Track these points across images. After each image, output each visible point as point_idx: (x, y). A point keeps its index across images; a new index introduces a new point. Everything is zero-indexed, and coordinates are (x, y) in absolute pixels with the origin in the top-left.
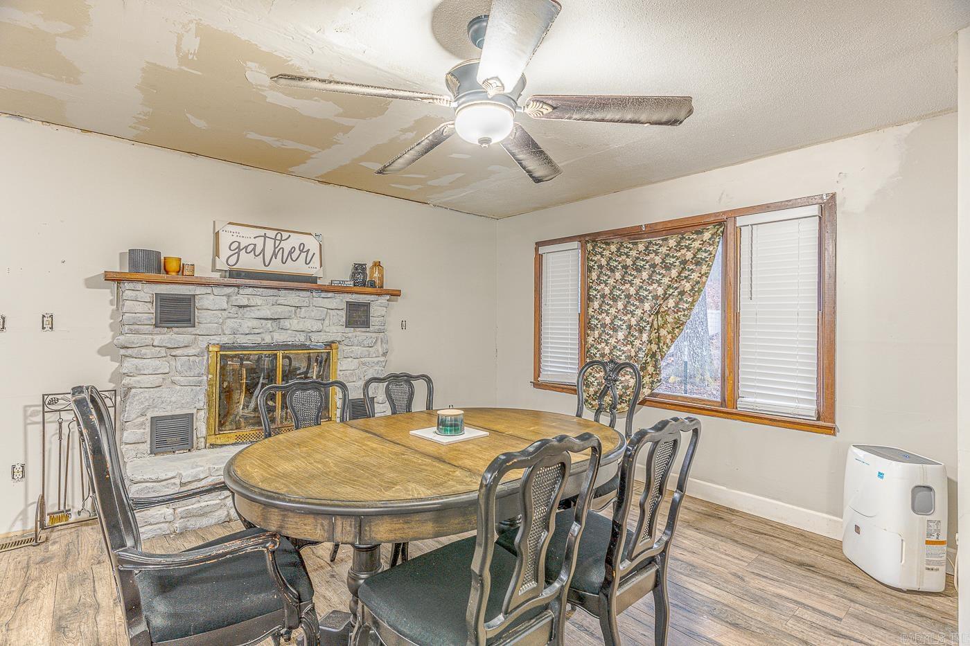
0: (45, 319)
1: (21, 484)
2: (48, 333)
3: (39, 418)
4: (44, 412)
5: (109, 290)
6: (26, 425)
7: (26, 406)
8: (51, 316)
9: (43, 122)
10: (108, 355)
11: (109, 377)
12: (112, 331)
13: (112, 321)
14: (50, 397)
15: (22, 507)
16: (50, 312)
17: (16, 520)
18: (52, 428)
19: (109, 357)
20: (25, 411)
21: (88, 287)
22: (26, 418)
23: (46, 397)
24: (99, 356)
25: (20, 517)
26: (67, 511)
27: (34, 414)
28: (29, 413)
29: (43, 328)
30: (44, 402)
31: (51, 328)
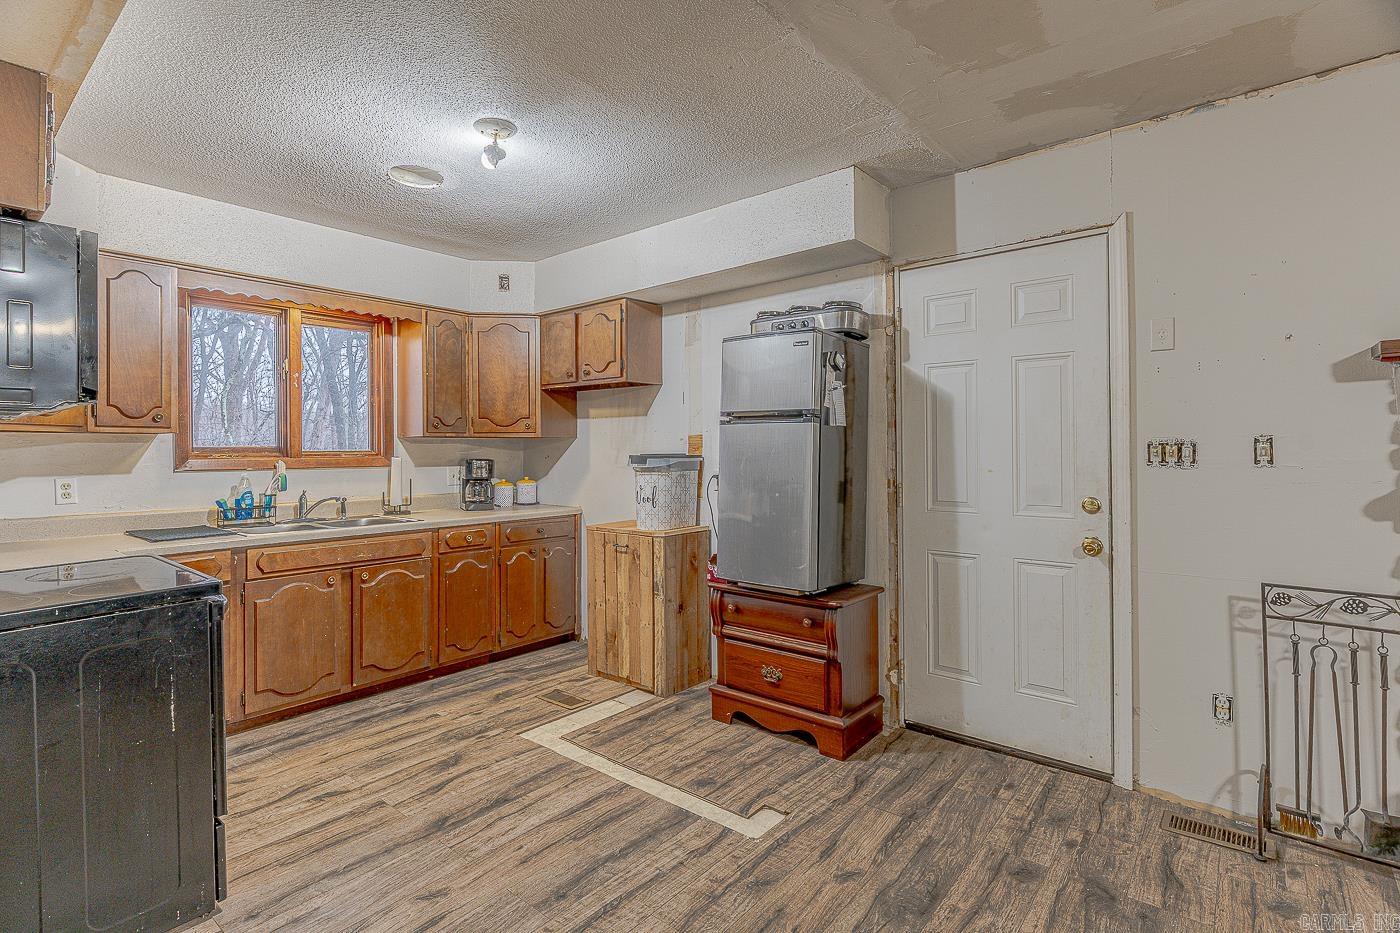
0: (1260, 445)
1: (1228, 730)
2: (1268, 470)
3: (1256, 622)
4: (1265, 616)
5: (1385, 382)
6: (1232, 629)
7: (1231, 598)
8: (1270, 441)
9: (1246, 93)
10: (1389, 520)
11: (1390, 566)
12: (1395, 469)
13: (1394, 447)
14: (1276, 590)
15: (1230, 772)
16: (1267, 432)
17: (1221, 789)
18: (1279, 647)
19: (1389, 525)
20: (1231, 606)
21: (1338, 380)
22: (1232, 617)
23: (1267, 589)
24: (1368, 521)
25: (1229, 788)
26: (1314, 819)
27: (1246, 613)
28: (1236, 610)
29: (1256, 462)
30: (1264, 600)
31: (1271, 462)
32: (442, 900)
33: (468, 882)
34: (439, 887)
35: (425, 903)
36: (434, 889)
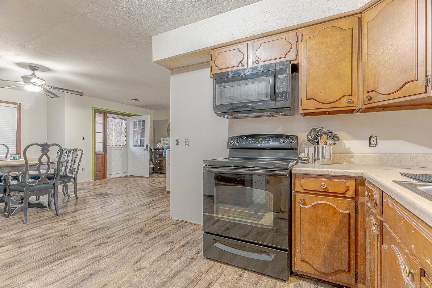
32: (135, 269)
33: (128, 275)
34: (138, 272)
35: (140, 267)
36: (140, 271)
